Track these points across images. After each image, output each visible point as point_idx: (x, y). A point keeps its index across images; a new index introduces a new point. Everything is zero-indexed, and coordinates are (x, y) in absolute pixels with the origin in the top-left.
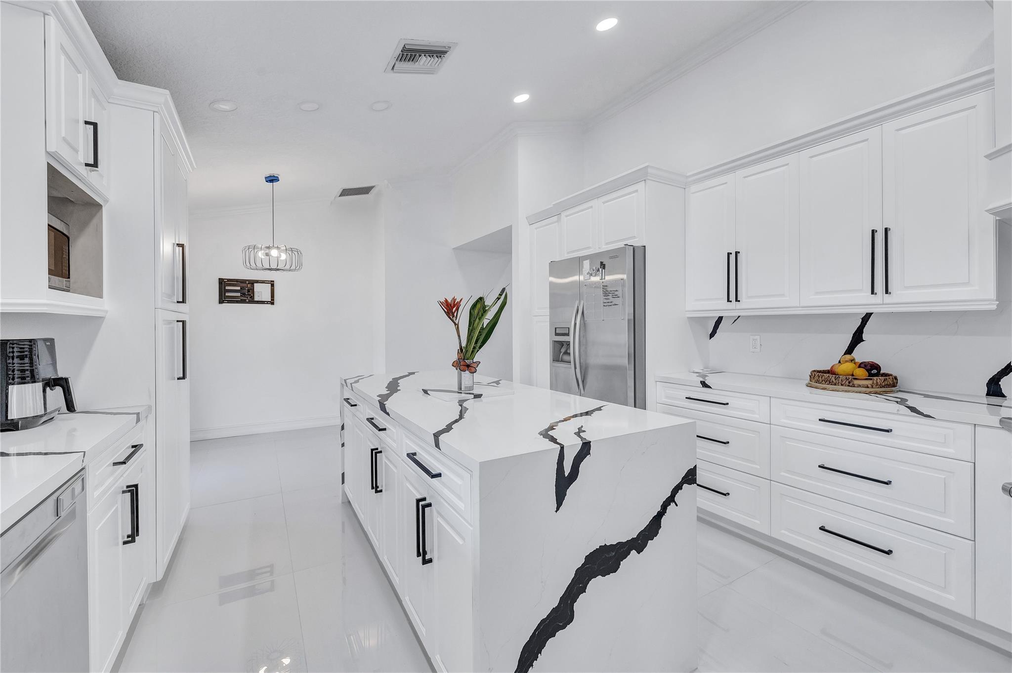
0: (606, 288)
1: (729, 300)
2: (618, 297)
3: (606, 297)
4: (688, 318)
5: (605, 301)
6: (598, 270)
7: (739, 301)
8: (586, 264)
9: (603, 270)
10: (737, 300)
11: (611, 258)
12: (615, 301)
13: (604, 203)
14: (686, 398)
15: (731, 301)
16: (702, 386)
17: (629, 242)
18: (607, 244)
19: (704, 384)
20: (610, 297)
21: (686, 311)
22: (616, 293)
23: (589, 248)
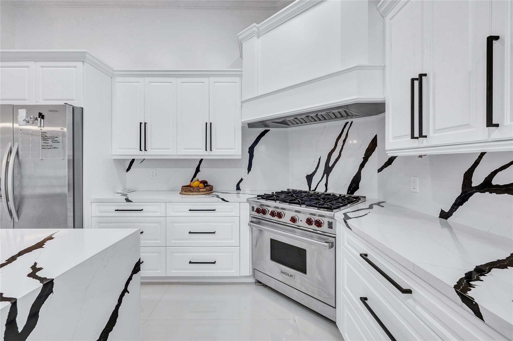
0: (44, 134)
1: (140, 150)
2: (59, 142)
3: (44, 142)
4: (113, 159)
5: (44, 144)
6: (36, 119)
7: (146, 151)
8: (22, 113)
9: (42, 120)
10: (145, 150)
11: (50, 111)
12: (55, 145)
13: (42, 67)
14: (115, 210)
15: (142, 150)
16: (126, 201)
17: (69, 103)
18: (45, 100)
19: (128, 200)
20: (50, 141)
21: (112, 155)
22: (56, 139)
23: (25, 100)
